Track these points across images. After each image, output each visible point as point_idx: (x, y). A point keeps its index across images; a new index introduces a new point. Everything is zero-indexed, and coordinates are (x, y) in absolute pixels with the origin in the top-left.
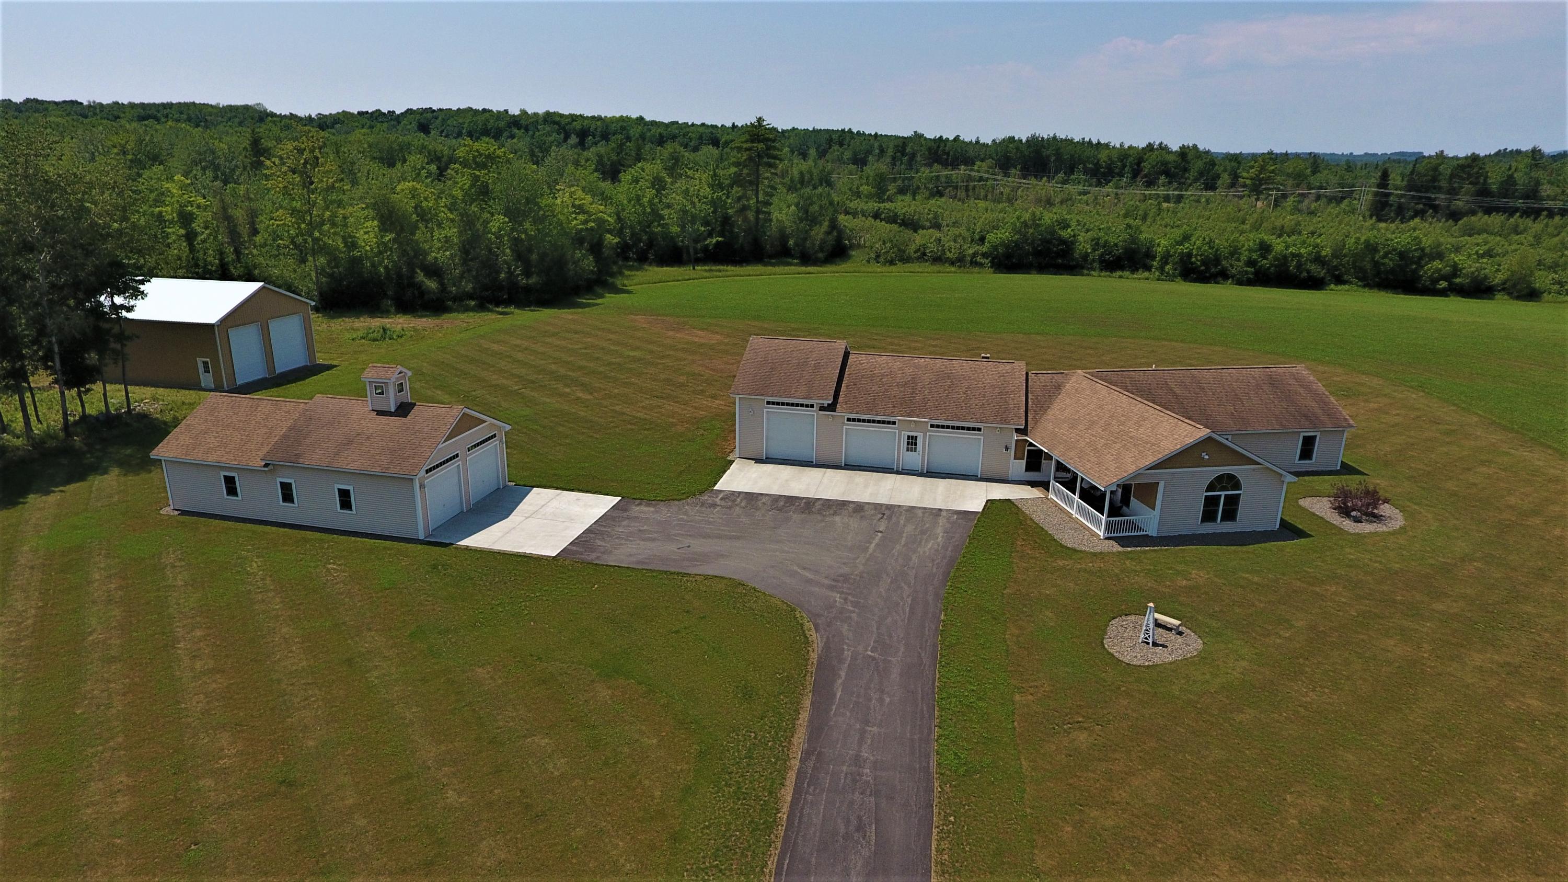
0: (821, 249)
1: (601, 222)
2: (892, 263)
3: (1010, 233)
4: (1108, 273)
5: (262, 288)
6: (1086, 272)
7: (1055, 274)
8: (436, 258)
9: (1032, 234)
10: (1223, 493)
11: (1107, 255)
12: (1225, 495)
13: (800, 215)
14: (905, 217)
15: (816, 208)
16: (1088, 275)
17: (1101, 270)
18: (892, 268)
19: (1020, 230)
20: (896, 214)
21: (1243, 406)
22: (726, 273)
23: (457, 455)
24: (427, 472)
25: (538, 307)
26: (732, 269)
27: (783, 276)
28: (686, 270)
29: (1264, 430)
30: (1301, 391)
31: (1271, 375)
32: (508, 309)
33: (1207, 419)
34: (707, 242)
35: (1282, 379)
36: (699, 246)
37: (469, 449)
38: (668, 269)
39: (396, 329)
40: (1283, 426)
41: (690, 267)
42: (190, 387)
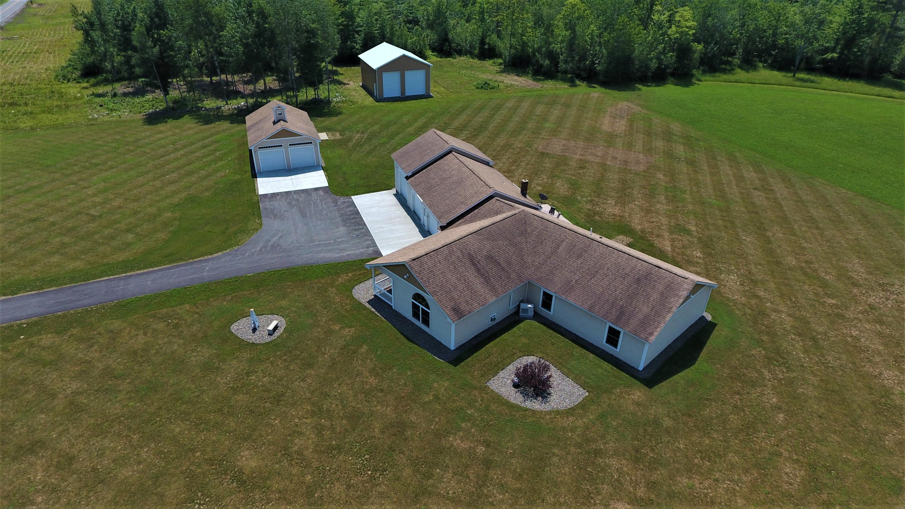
5: (403, 55)
8: (554, 47)
10: (420, 306)
12: (422, 308)
21: (588, 281)
22: (809, 84)
23: (281, 146)
24: (259, 148)
25: (599, 85)
26: (827, 81)
27: (857, 95)
28: (786, 76)
29: (573, 303)
30: (655, 296)
31: (651, 273)
32: (581, 84)
33: (548, 275)
34: (825, 56)
35: (655, 281)
36: (818, 58)
37: (290, 145)
38: (775, 73)
39: (496, 84)
40: (591, 308)
41: (792, 74)
42: (372, 94)
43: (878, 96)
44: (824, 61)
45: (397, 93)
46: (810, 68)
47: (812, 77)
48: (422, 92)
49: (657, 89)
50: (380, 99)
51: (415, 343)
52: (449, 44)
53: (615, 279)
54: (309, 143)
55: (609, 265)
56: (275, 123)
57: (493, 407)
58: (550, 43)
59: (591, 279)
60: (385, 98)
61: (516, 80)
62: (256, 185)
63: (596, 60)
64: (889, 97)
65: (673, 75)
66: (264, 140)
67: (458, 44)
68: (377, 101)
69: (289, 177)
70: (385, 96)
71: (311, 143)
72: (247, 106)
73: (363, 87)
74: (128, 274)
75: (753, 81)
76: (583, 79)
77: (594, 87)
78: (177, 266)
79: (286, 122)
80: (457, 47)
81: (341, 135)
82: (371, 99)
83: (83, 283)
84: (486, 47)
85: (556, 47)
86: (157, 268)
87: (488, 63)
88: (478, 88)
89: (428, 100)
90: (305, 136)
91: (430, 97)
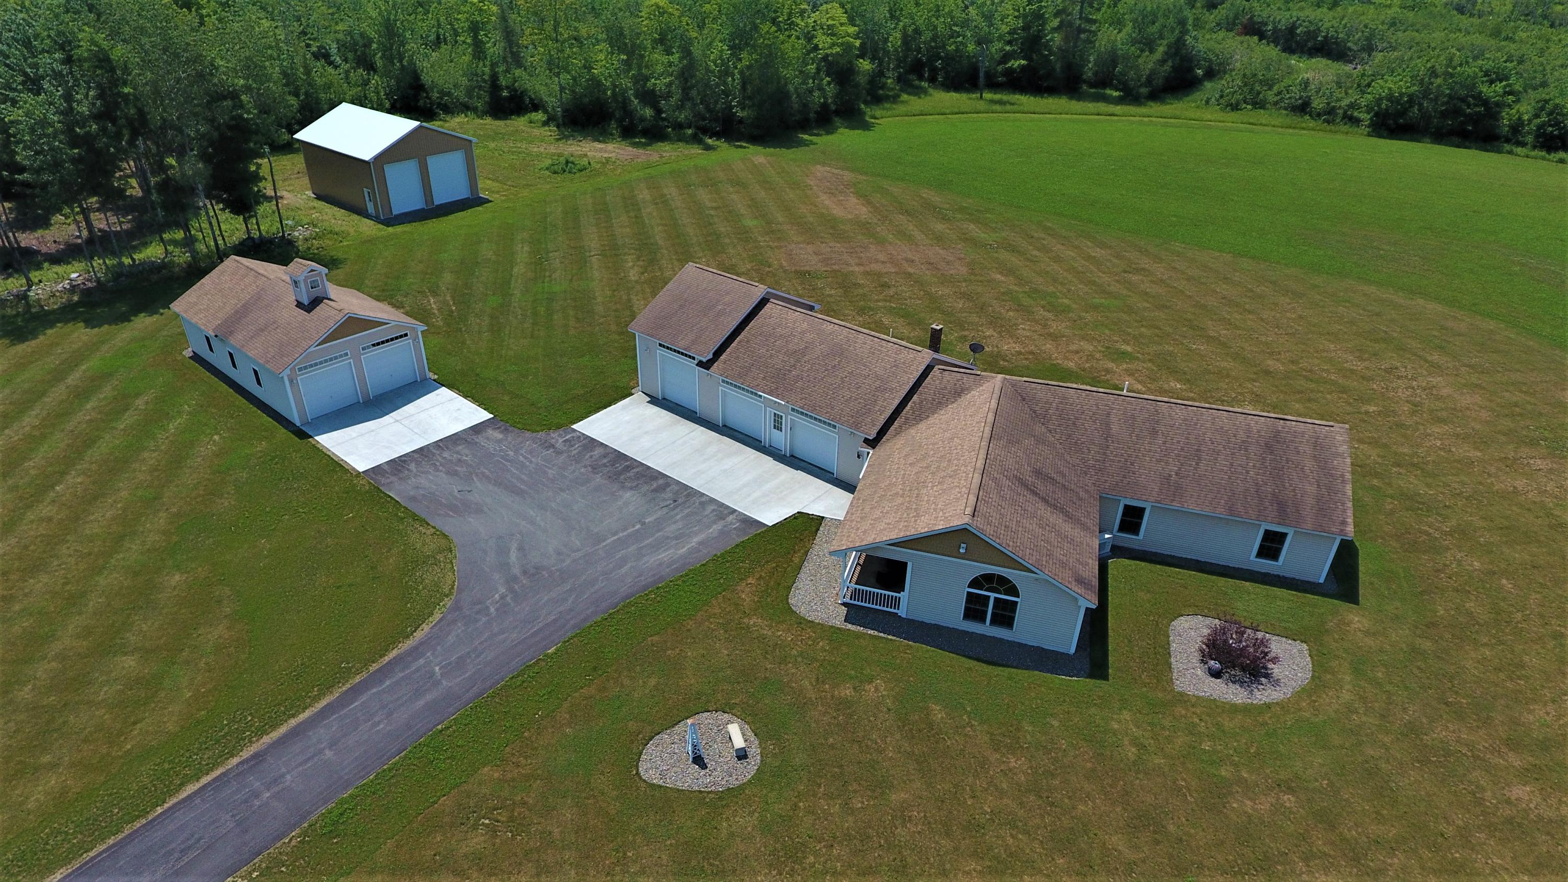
0: (1149, 81)
1: (848, 47)
2: (1235, 107)
3: (1406, 82)
4: (1544, 153)
5: (420, 127)
6: (1507, 147)
7: (1458, 146)
8: (655, 84)
9: (1439, 86)
10: (993, 595)
11: (1551, 126)
12: (995, 598)
13: (1134, 35)
14: (1328, 33)
15: (1155, 29)
16: (1510, 152)
17: (1534, 147)
18: (1235, 116)
19: (1422, 80)
20: (1319, 29)
21: (1196, 469)
22: (1008, 107)
23: (346, 354)
24: (300, 370)
25: (747, 142)
26: (1026, 100)
27: (1075, 116)
28: (971, 99)
29: (1197, 510)
30: (1309, 464)
31: (1279, 432)
32: (718, 143)
33: (1124, 477)
34: (1009, 65)
35: (1292, 441)
36: (1000, 68)
37: (364, 349)
38: (954, 95)
39: (584, 162)
40: (1231, 510)
41: (979, 95)
42: (361, 212)
43: (1098, 115)
44: (1009, 72)
45: (416, 203)
46: (993, 85)
47: (1005, 97)
48: (462, 192)
49: (830, 137)
50: (390, 221)
51: (1008, 666)
52: (427, 93)
53: (1233, 454)
54: (401, 336)
55: (1209, 435)
56: (305, 307)
57: (1227, 724)
58: (647, 79)
59: (1197, 464)
60: (397, 216)
61: (601, 150)
62: (327, 452)
63: (732, 101)
64: (1110, 115)
65: (837, 113)
66: (312, 349)
67: (443, 93)
68: (384, 223)
69: (387, 419)
70: (395, 212)
71: (406, 335)
72: (98, 281)
73: (319, 197)
74: (245, 754)
75: (943, 110)
76: (717, 135)
77: (741, 147)
78: (355, 691)
80: (442, 99)
83: (137, 825)
84: (505, 93)
85: (659, 84)
86: (307, 714)
87: (520, 123)
88: (555, 173)
89: (480, 208)
90: (393, 323)
91: (482, 202)
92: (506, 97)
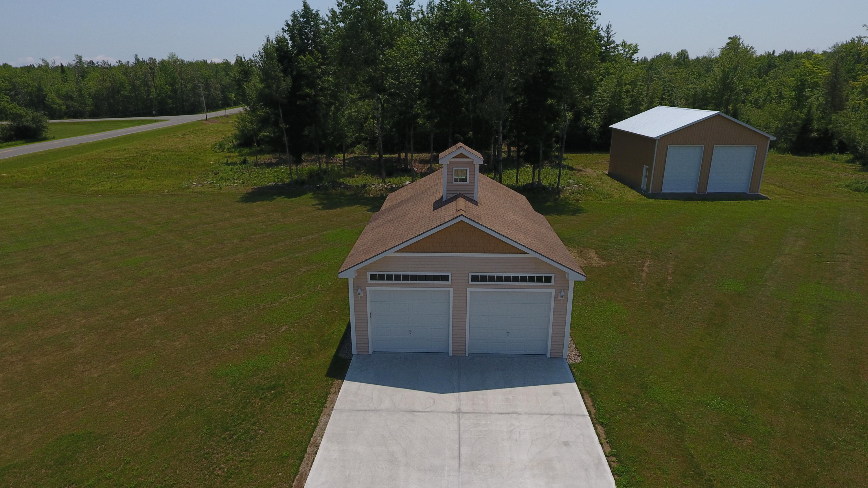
23: (445, 278)
24: (373, 277)
37: (475, 279)
42: (634, 186)
45: (690, 188)
50: (655, 196)
54: (539, 279)
56: (439, 204)
60: (664, 194)
62: (323, 418)
66: (391, 253)
68: (650, 197)
70: (664, 191)
71: (548, 279)
73: (610, 175)
79: (476, 203)
81: (601, 257)
82: (636, 193)
89: (754, 202)
90: (532, 255)
91: (758, 198)
92: (815, 138)
